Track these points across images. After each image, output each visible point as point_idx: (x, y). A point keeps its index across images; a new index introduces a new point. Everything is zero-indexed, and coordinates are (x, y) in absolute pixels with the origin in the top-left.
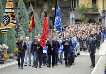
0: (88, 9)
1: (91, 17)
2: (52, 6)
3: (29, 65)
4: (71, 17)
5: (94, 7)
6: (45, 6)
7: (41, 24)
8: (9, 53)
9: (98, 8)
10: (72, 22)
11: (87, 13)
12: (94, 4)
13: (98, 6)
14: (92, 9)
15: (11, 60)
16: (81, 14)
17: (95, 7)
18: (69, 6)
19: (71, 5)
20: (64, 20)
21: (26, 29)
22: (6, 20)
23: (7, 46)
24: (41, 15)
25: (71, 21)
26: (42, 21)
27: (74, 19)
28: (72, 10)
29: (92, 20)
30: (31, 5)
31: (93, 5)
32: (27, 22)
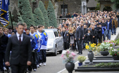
1: (107, 4)
7: (48, 13)
10: (84, 10)
20: (77, 8)
21: (28, 19)
26: (49, 10)
27: (85, 7)
32: (29, 12)
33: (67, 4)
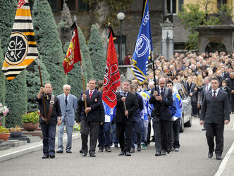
0: (207, 16)
1: (214, 37)
2: (117, 8)
3: (67, 152)
4: (164, 37)
5: (221, 12)
6: (99, 8)
7: (90, 53)
8: (11, 124)
9: (231, 15)
10: (168, 48)
11: (204, 26)
12: (222, 5)
13: (231, 10)
14: (218, 16)
15: (16, 141)
16: (189, 29)
17: (225, 10)
18: (159, 8)
19: (166, 7)
21: (53, 64)
22: (16, 49)
23: (5, 107)
24: (89, 31)
25: (164, 45)
26: (91, 46)
27: (171, 41)
28: (168, 20)
29: (217, 44)
30: (65, 5)
31: (219, 7)
32: (56, 49)
33: (124, 33)
